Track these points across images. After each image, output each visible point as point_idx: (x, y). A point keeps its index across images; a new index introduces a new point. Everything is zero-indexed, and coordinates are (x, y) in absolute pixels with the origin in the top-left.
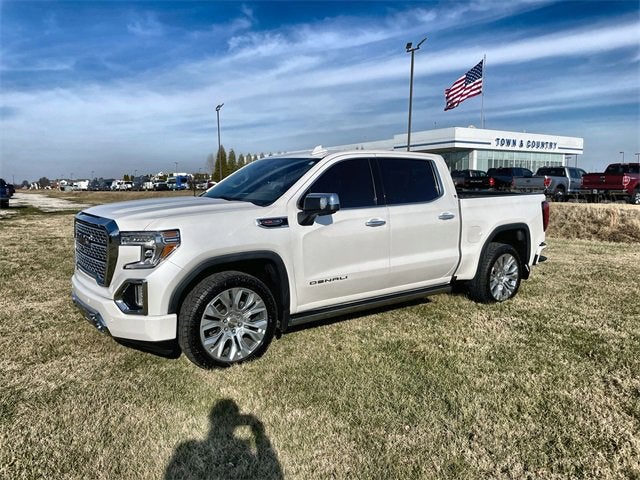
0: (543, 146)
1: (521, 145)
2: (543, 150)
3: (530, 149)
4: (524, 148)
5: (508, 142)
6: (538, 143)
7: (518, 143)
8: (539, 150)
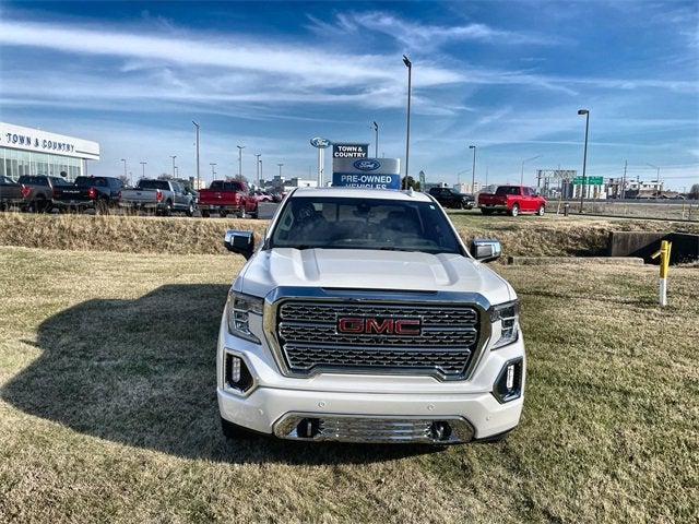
0: (60, 146)
1: (37, 144)
2: (61, 152)
3: (46, 150)
4: (40, 148)
5: (22, 140)
6: (55, 144)
7: (33, 142)
8: (56, 151)
